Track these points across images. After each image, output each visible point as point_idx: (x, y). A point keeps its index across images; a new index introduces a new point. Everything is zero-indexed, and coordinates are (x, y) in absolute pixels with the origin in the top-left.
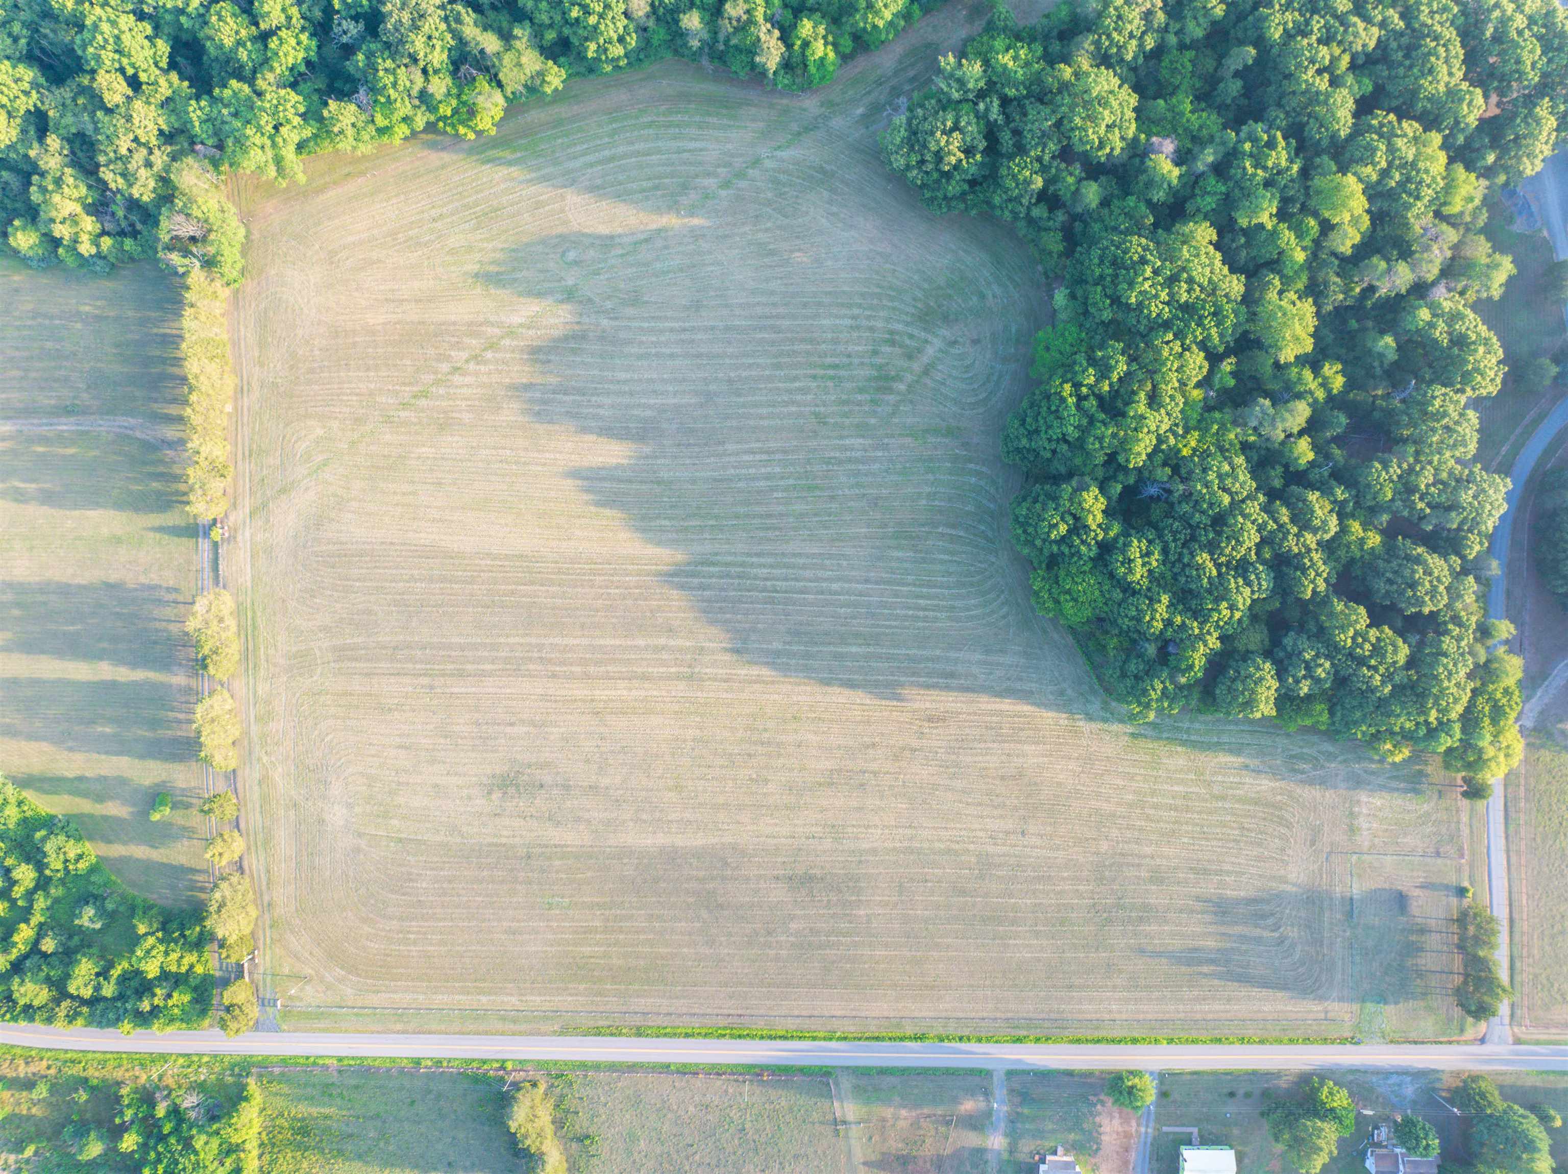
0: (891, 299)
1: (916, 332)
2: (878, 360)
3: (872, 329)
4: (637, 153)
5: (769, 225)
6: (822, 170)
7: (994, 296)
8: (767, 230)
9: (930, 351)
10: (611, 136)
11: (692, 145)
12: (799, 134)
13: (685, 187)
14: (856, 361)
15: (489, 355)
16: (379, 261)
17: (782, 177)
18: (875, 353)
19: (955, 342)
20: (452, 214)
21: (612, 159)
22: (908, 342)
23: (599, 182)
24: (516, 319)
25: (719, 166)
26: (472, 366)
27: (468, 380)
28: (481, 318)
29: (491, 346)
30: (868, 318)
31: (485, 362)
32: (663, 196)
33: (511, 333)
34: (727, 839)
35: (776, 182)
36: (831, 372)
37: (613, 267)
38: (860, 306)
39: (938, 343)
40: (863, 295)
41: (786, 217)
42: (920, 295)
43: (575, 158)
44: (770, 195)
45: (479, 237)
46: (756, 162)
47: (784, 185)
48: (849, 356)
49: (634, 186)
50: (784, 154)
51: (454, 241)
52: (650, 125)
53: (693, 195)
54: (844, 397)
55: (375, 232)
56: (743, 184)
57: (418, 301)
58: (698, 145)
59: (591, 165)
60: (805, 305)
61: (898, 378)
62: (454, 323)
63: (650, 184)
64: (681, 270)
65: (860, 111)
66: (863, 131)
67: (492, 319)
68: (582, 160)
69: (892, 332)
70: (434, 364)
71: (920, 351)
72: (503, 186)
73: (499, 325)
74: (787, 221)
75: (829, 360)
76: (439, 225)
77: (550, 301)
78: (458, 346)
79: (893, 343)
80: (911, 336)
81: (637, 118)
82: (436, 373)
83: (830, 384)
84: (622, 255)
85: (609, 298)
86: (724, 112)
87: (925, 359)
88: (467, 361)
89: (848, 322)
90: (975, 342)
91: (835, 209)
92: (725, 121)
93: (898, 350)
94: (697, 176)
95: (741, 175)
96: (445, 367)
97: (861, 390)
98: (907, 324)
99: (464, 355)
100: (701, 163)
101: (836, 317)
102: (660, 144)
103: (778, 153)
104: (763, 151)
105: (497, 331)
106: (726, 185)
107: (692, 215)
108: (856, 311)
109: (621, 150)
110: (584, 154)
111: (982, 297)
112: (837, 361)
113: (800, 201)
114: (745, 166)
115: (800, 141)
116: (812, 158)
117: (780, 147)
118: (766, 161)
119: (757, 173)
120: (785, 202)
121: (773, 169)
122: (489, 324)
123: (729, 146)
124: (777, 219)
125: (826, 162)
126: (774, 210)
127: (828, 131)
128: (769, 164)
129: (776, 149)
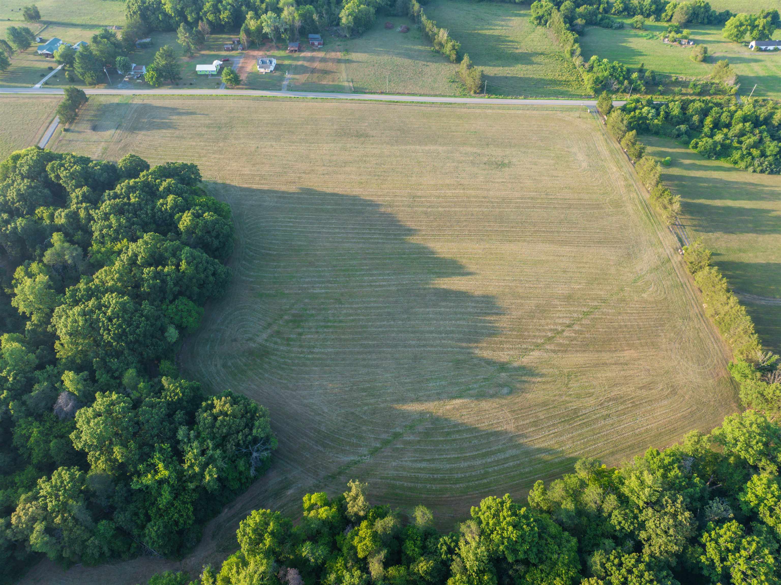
0: (285, 363)
1: (272, 345)
2: (300, 330)
3: (301, 346)
4: (465, 459)
5: (366, 408)
6: (325, 446)
7: (216, 365)
8: (367, 404)
9: (265, 336)
10: (487, 473)
11: (424, 465)
12: (340, 473)
13: (427, 434)
14: (313, 330)
15: (549, 334)
16: (641, 388)
17: (355, 441)
18: (300, 334)
19: (247, 340)
20: (596, 419)
21: (484, 455)
22: (279, 341)
23: (492, 439)
24: (536, 354)
25: (402, 449)
26: (559, 328)
27: (560, 321)
28: (560, 355)
29: (550, 339)
30: (302, 353)
31: (551, 330)
32: (443, 428)
33: (538, 346)
34: (396, 147)
35: (361, 438)
36: (329, 324)
37: (475, 383)
38: (308, 359)
39: (259, 340)
40: (305, 365)
41: (352, 413)
42: (266, 366)
43: (513, 457)
44: (364, 428)
45: (574, 404)
46: (374, 452)
47: (353, 435)
48: (317, 332)
49: (465, 436)
50: (352, 458)
51: (591, 401)
52: (458, 481)
53: (420, 428)
54: (323, 312)
55: (649, 408)
56: (384, 436)
57: (605, 364)
58: (419, 465)
59: (499, 451)
60: (343, 359)
61: (287, 322)
62: (577, 351)
63: (454, 437)
64: (427, 380)
65: (290, 492)
66: (289, 476)
67: (553, 355)
68: (507, 455)
69: (288, 345)
70: (584, 329)
71: (272, 336)
72: (564, 438)
73: (547, 351)
74: (353, 410)
75: (331, 330)
76: (605, 413)
77: (516, 364)
78: (572, 339)
79: (288, 339)
80: (276, 343)
81: (467, 487)
82: (582, 325)
83: (331, 318)
84: (470, 389)
85: (475, 365)
86: (398, 491)
87: (269, 331)
88: (563, 331)
89: (316, 350)
90: (235, 340)
91: (317, 418)
92: (398, 483)
93: (286, 336)
94: (419, 442)
95: (386, 443)
96: (577, 327)
97: (312, 315)
98: (277, 350)
99: (566, 334)
100: (416, 451)
101: (323, 353)
102: (448, 466)
103: (356, 458)
104: (368, 460)
105: (548, 347)
106: (397, 435)
107: (422, 414)
108: (310, 356)
109: (478, 462)
110: (506, 460)
111: (225, 366)
112: (325, 330)
113: (343, 424)
114: (383, 450)
115: (340, 468)
116: (331, 455)
117: (356, 463)
118: (366, 453)
119: (373, 444)
120: (353, 423)
121: (361, 447)
122: (554, 351)
123: (394, 464)
124: (360, 412)
125: (321, 452)
126: (361, 418)
127: (318, 475)
128: (364, 450)
129: (359, 461)
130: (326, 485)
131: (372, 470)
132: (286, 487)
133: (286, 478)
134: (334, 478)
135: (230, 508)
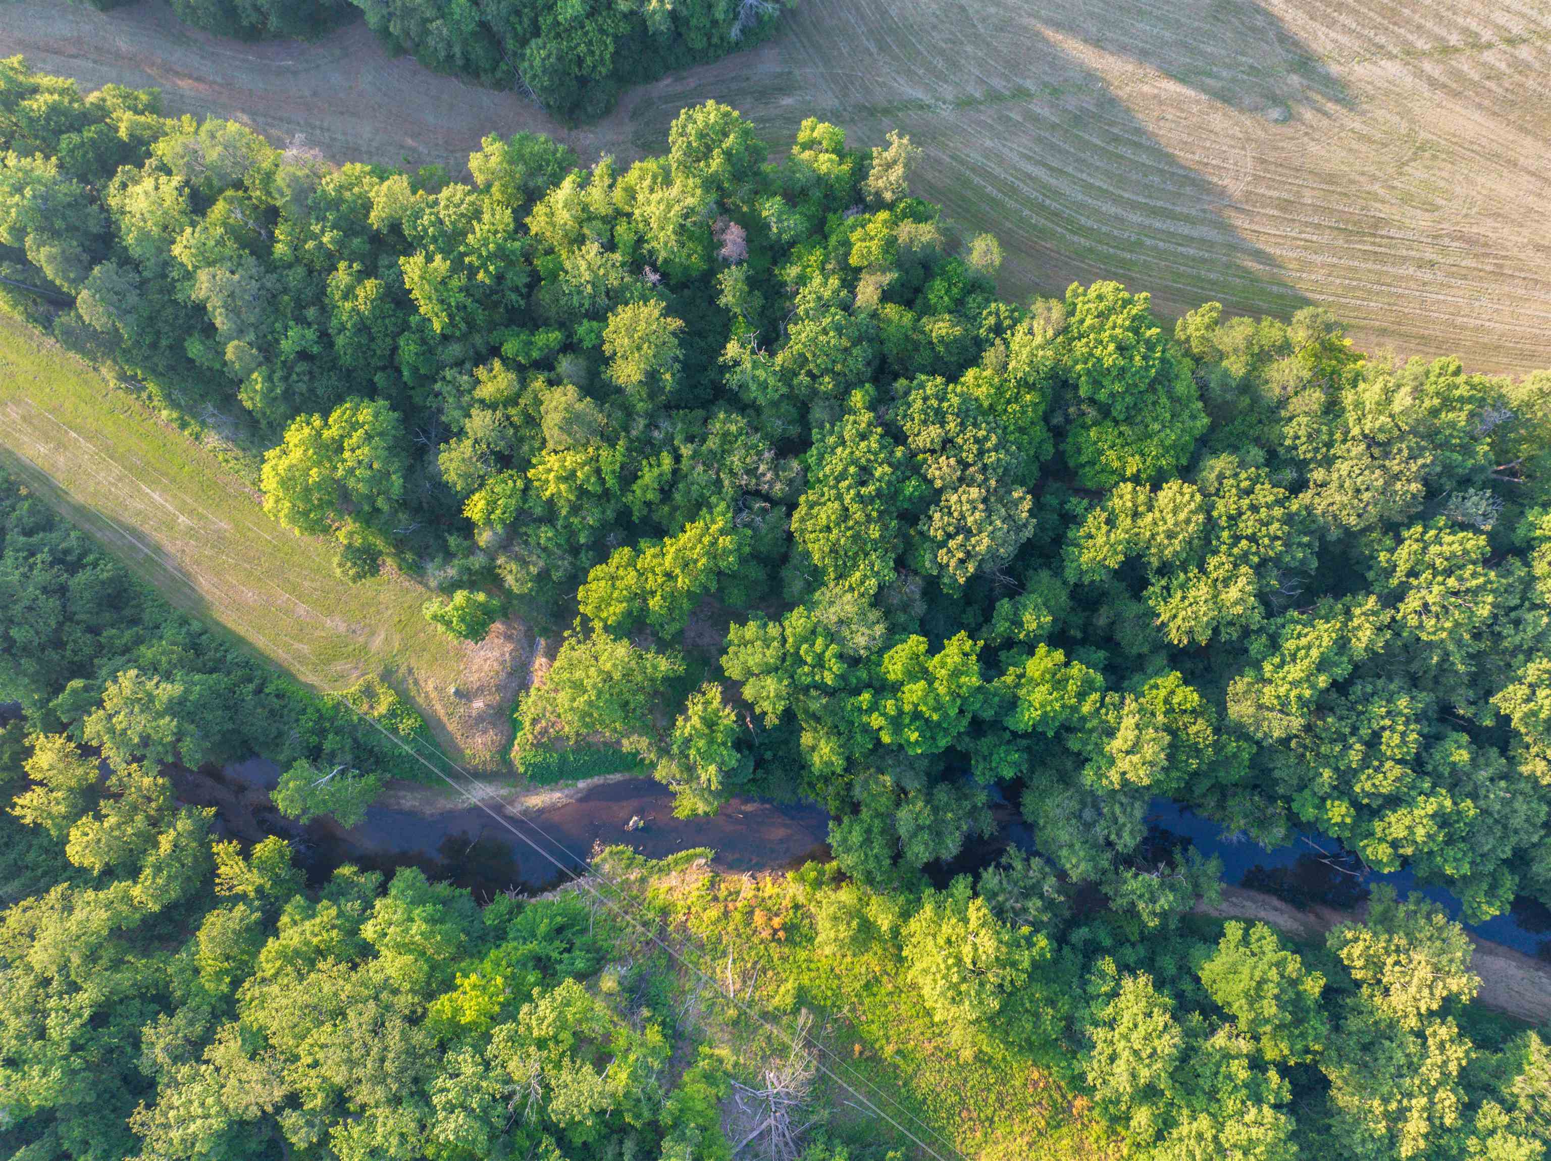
4: (1117, 200)
6: (883, 48)
10: (1140, 244)
11: (1040, 172)
12: (886, 111)
13: (1078, 119)
15: (1454, 39)
16: (1538, 248)
17: (940, 64)
20: (1405, 259)
21: (1154, 212)
23: (1188, 190)
24: (1392, 68)
25: (1017, 124)
26: (1487, 35)
27: (1501, 18)
28: (1439, 95)
29: (1447, 50)
31: (1465, 31)
32: (1112, 124)
33: (1410, 53)
35: (954, 65)
37: (1229, 67)
43: (1203, 241)
44: (969, 49)
45: (1386, 208)
46: (965, 103)
47: (942, 52)
49: (1144, 158)
50: (919, 94)
51: (1423, 221)
52: (1081, 230)
53: (1071, 103)
55: (1521, 292)
56: (997, 83)
57: (1513, 164)
58: (1030, 168)
59: (1187, 219)
62: (1479, 106)
63: (1122, 150)
64: (1140, 12)
65: (787, 101)
66: (797, 72)
67: (1423, 87)
68: (1195, 234)
70: (1537, 65)
72: (1319, 259)
73: (1419, 73)
76: (1429, 254)
77: (1334, 69)
78: (1493, 75)
81: (1091, 250)
82: (1542, 51)
84: (1210, 75)
85: (1253, 29)
86: (969, 194)
88: (1489, 46)
92: (977, 180)
94: (1054, 126)
95: (995, 97)
96: (1524, 52)
99: (1488, 56)
100: (1040, 140)
102: (1080, 197)
103: (928, 99)
104: (946, 113)
105: (1427, 66)
106: (1021, 93)
107: (1090, 76)
109: (1135, 218)
110: (1189, 240)
113: (934, 20)
114: (982, 108)
115: (889, 102)
116: (886, 70)
117: (921, 107)
118: (950, 97)
119: (970, 89)
120: (953, 28)
121: (946, 82)
122: (1433, 83)
123: (988, 143)
124: (977, 12)
125: (871, 55)
126: (974, 26)
127: (845, 95)
128: (948, 92)
129: (929, 107)
130: (852, 120)
131: (944, 135)
132: (783, 90)
133: (790, 73)
134: (872, 115)
135: (676, 80)
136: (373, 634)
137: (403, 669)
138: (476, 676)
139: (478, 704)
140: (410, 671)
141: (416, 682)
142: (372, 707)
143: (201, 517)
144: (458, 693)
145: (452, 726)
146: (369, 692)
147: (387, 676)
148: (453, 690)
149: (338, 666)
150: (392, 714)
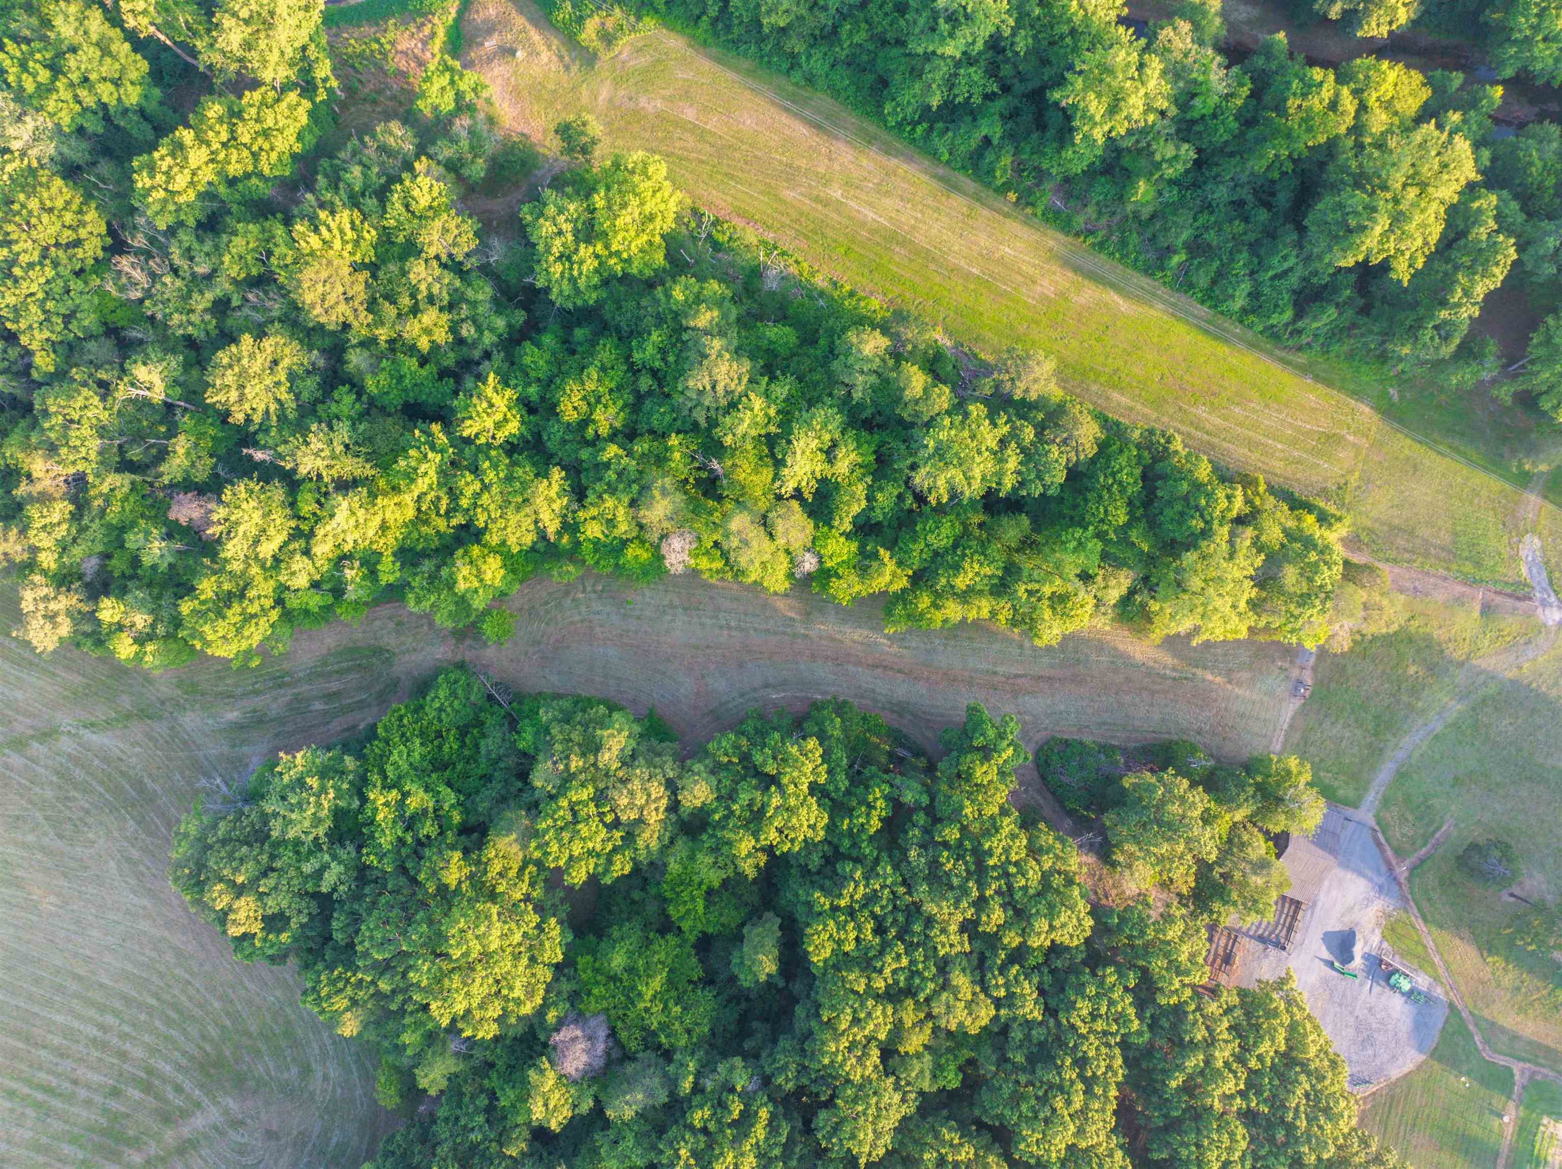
0: (169, 1022)
1: (187, 1086)
2: (114, 1105)
3: (123, 1055)
5: (30, 838)
6: (139, 785)
7: (326, 1078)
8: (24, 846)
9: (199, 1121)
12: (128, 716)
14: (83, 1093)
17: (77, 772)
18: (115, 1093)
19: (241, 1123)
22: (171, 1095)
30: (124, 1036)
35: (63, 774)
36: (40, 1096)
38: (116, 1013)
39: (214, 1115)
40: (127, 1000)
41: (60, 837)
42: (213, 1031)
44: (49, 794)
46: (47, 734)
47: (77, 787)
48: (75, 1082)
54: (44, 1140)
56: (16, 760)
60: (38, 981)
61: (135, 1143)
65: (233, 715)
66: (226, 749)
69: (150, 1071)
71: (185, 1114)
74: (59, 843)
75: (42, 1076)
79: (148, 1088)
80: (179, 1089)
83: (29, 1112)
87: (186, 1132)
89: (94, 1032)
90: (270, 1135)
91: (135, 854)
93: (151, 1102)
95: (18, 745)
97: (74, 1141)
98: (179, 1068)
101: (79, 1017)
103: (87, 735)
104: (65, 720)
108: (110, 1020)
111: (306, 1071)
112: (54, 1082)
113: (90, 820)
114: (31, 732)
115: (126, 727)
116: (133, 761)
117: (92, 725)
118: (64, 738)
119: (43, 749)
120: (68, 813)
121: (69, 755)
123: (19, 695)
124: (45, 834)
125: (150, 775)
126: (46, 818)
127: (172, 728)
128: (66, 744)
129: (85, 727)
130: (163, 703)
131: (65, 697)
132: (240, 727)
133: (233, 746)
134: (142, 711)
135: (354, 727)
136: (610, 100)
137: (575, 68)
138: (496, 72)
139: (490, 44)
140: (567, 68)
141: (561, 58)
142: (603, 24)
143: (817, 199)
144: (512, 52)
145: (519, 21)
146: (608, 39)
147: (589, 59)
148: (519, 54)
149: (643, 61)
150: (580, 20)
